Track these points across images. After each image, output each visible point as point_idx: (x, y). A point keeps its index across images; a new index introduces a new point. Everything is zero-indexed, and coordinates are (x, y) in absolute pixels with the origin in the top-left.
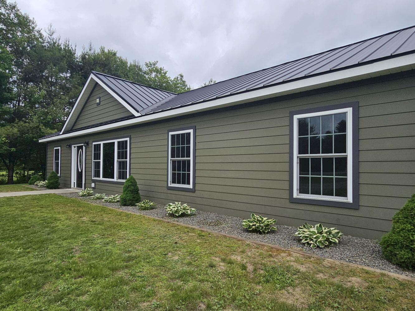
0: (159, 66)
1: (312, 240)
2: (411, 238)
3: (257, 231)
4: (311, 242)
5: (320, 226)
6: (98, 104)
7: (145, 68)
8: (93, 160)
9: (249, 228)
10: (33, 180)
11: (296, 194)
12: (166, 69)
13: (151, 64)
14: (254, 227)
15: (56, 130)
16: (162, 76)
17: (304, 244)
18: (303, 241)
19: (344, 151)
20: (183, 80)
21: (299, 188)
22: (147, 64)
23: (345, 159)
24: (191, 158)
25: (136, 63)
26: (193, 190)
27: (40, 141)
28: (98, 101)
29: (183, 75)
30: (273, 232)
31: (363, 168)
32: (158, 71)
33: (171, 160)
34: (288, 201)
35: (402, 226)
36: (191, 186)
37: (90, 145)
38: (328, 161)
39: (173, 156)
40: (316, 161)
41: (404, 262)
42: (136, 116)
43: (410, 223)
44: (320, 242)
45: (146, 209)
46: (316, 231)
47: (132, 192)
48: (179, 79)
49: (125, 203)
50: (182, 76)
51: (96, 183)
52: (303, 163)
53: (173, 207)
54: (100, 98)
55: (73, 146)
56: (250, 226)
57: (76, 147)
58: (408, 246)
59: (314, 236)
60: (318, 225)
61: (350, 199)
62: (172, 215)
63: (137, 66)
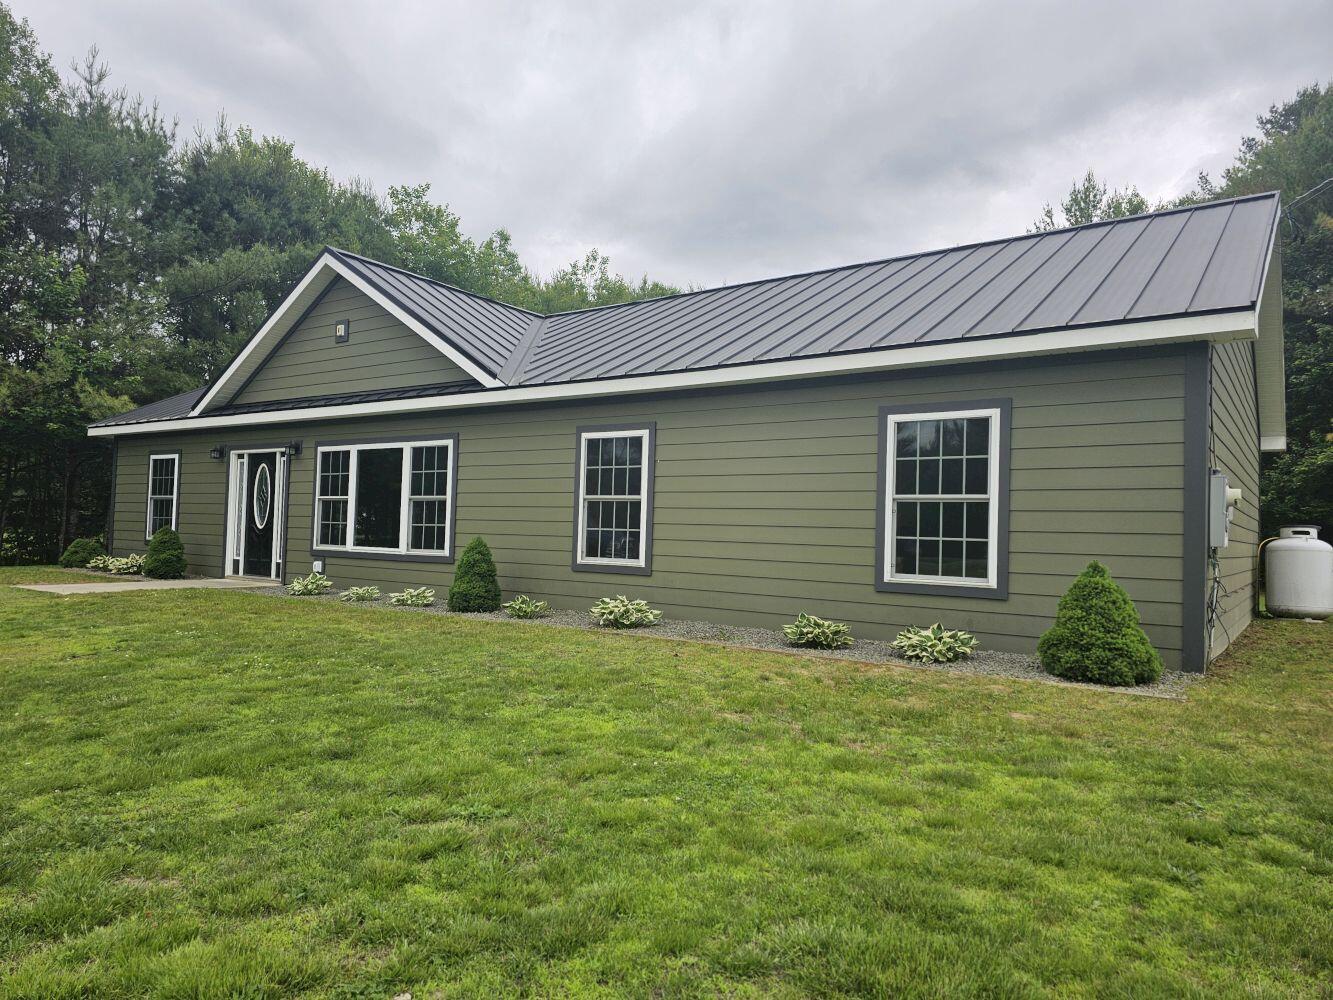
0: (433, 200)
1: (926, 650)
2: (1081, 629)
3: (814, 644)
4: (924, 653)
5: (939, 627)
6: (341, 340)
7: (388, 206)
8: (318, 497)
9: (799, 639)
10: (76, 552)
11: (889, 575)
12: (454, 210)
13: (408, 195)
14: (810, 636)
15: (126, 398)
16: (441, 232)
17: (910, 658)
18: (910, 653)
19: (984, 490)
20: (510, 249)
21: (894, 563)
22: (394, 194)
23: (985, 506)
24: (644, 497)
25: (362, 189)
26: (646, 572)
27: (92, 432)
28: (341, 330)
29: (509, 232)
30: (845, 646)
31: (1017, 522)
32: (431, 217)
33: (584, 500)
34: (872, 589)
35: (1070, 613)
36: (641, 562)
37: (306, 453)
38: (953, 509)
39: (590, 490)
40: (930, 509)
41: (1071, 668)
42: (488, 386)
43: (1082, 608)
44: (940, 652)
45: (526, 616)
46: (933, 637)
47: (482, 576)
48: (495, 245)
49: (462, 603)
50: (505, 238)
51: (328, 561)
52: (904, 511)
53: (615, 605)
54: (347, 324)
55: (233, 454)
56: (802, 634)
57: (246, 457)
58: (1076, 643)
59: (929, 644)
60: (935, 626)
61: (992, 581)
62: (616, 624)
63: (365, 197)
